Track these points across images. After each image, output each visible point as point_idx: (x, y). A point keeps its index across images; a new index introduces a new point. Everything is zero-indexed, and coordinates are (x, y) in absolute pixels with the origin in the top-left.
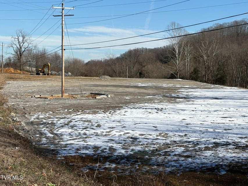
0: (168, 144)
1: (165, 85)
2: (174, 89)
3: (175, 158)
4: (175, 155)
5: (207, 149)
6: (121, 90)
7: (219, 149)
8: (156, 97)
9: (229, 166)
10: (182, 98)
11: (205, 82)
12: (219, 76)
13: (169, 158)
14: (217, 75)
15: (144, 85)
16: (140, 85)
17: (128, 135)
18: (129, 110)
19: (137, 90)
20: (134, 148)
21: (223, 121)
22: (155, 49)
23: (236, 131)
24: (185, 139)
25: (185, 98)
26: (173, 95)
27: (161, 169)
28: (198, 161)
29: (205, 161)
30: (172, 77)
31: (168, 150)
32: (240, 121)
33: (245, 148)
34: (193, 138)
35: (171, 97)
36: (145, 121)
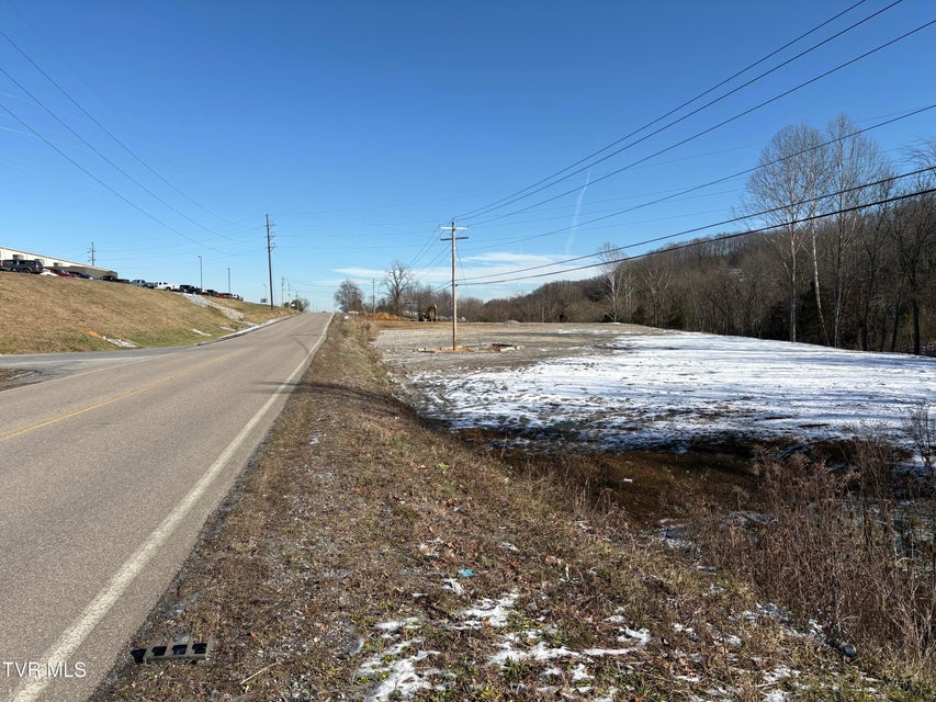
0: (602, 412)
1: (596, 332)
2: (610, 337)
3: (614, 431)
4: (613, 427)
5: (659, 418)
6: (534, 339)
7: (677, 418)
8: (584, 348)
9: (692, 441)
10: (621, 349)
11: (655, 326)
12: (674, 317)
13: (605, 431)
14: (671, 316)
15: (566, 332)
16: (561, 331)
17: (545, 401)
18: (547, 366)
19: (557, 339)
20: (554, 417)
21: (682, 379)
22: (582, 281)
23: (698, 394)
24: (627, 405)
25: (625, 349)
26: (609, 345)
27: (594, 446)
28: (646, 435)
29: (657, 435)
30: (607, 319)
31: (603, 420)
32: (706, 379)
33: (714, 416)
34: (639, 404)
35: (605, 347)
36: (569, 380)
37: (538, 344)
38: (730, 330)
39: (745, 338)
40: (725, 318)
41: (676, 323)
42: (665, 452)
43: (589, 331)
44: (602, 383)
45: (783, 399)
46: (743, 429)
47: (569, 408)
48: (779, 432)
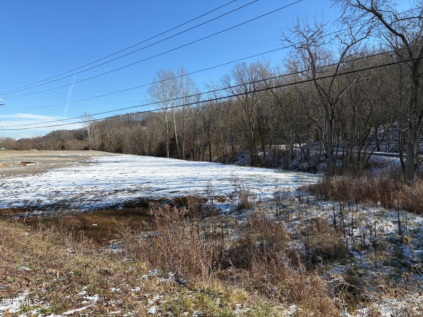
0: (83, 194)
1: (81, 155)
2: (88, 157)
3: (88, 202)
4: (88, 200)
5: (110, 194)
6: (47, 159)
7: (118, 193)
8: (74, 163)
9: (125, 203)
10: (93, 163)
11: (109, 152)
12: (118, 148)
13: (84, 202)
14: (117, 147)
15: (65, 155)
16: (62, 155)
17: (52, 190)
18: (54, 173)
19: (60, 159)
20: (57, 198)
21: (121, 176)
22: (73, 130)
23: (128, 182)
24: (95, 189)
25: (95, 163)
26: (87, 161)
27: (78, 211)
28: (104, 203)
29: (109, 202)
30: (86, 149)
31: (83, 197)
32: (132, 175)
33: (134, 191)
34: (101, 188)
35: (85, 162)
36: (66, 179)
37: (48, 162)
38: (143, 154)
39: (149, 157)
40: (141, 148)
41: (119, 151)
42: (112, 210)
43: (77, 154)
44: (83, 179)
45: (163, 182)
46: (147, 196)
47: (65, 193)
48: (161, 196)
